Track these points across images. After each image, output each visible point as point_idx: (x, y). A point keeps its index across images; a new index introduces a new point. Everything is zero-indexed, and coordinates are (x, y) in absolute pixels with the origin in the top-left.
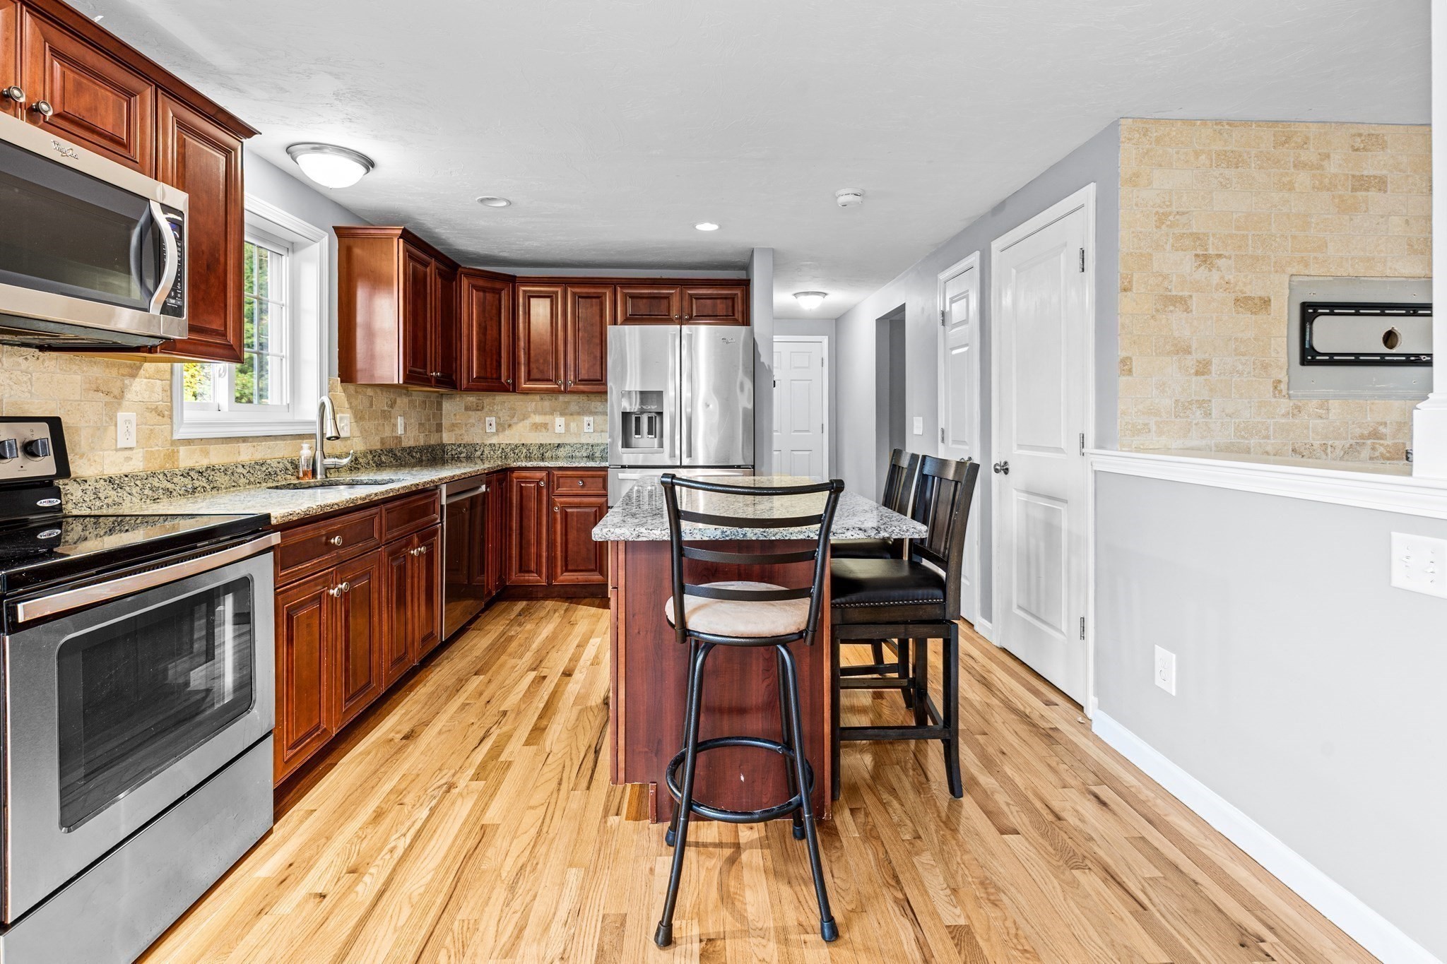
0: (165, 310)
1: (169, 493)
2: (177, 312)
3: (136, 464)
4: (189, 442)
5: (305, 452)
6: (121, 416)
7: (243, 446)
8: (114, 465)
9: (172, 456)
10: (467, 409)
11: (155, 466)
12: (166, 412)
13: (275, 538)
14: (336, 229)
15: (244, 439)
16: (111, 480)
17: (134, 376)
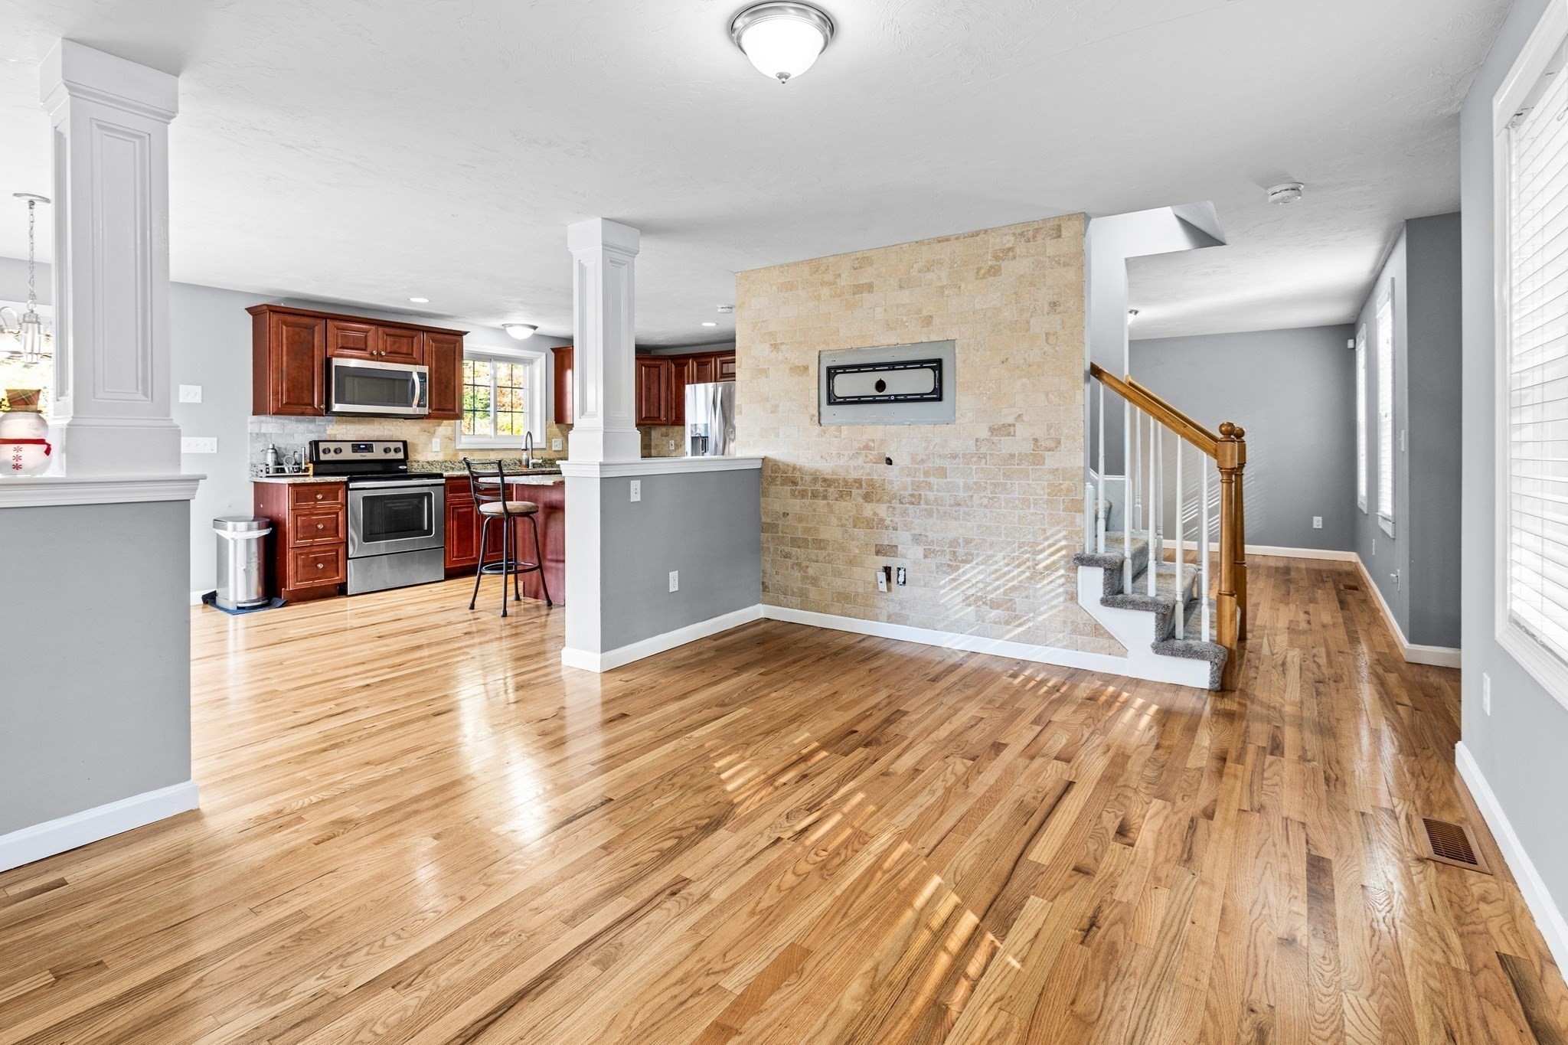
0: (418, 406)
1: (453, 469)
2: (425, 406)
3: (440, 457)
4: (463, 450)
5: (524, 456)
6: (434, 440)
7: (491, 452)
8: (431, 457)
9: (456, 455)
10: (662, 436)
11: (448, 459)
12: (452, 439)
13: (443, 481)
14: (553, 349)
15: (492, 450)
16: (428, 462)
17: (439, 426)
